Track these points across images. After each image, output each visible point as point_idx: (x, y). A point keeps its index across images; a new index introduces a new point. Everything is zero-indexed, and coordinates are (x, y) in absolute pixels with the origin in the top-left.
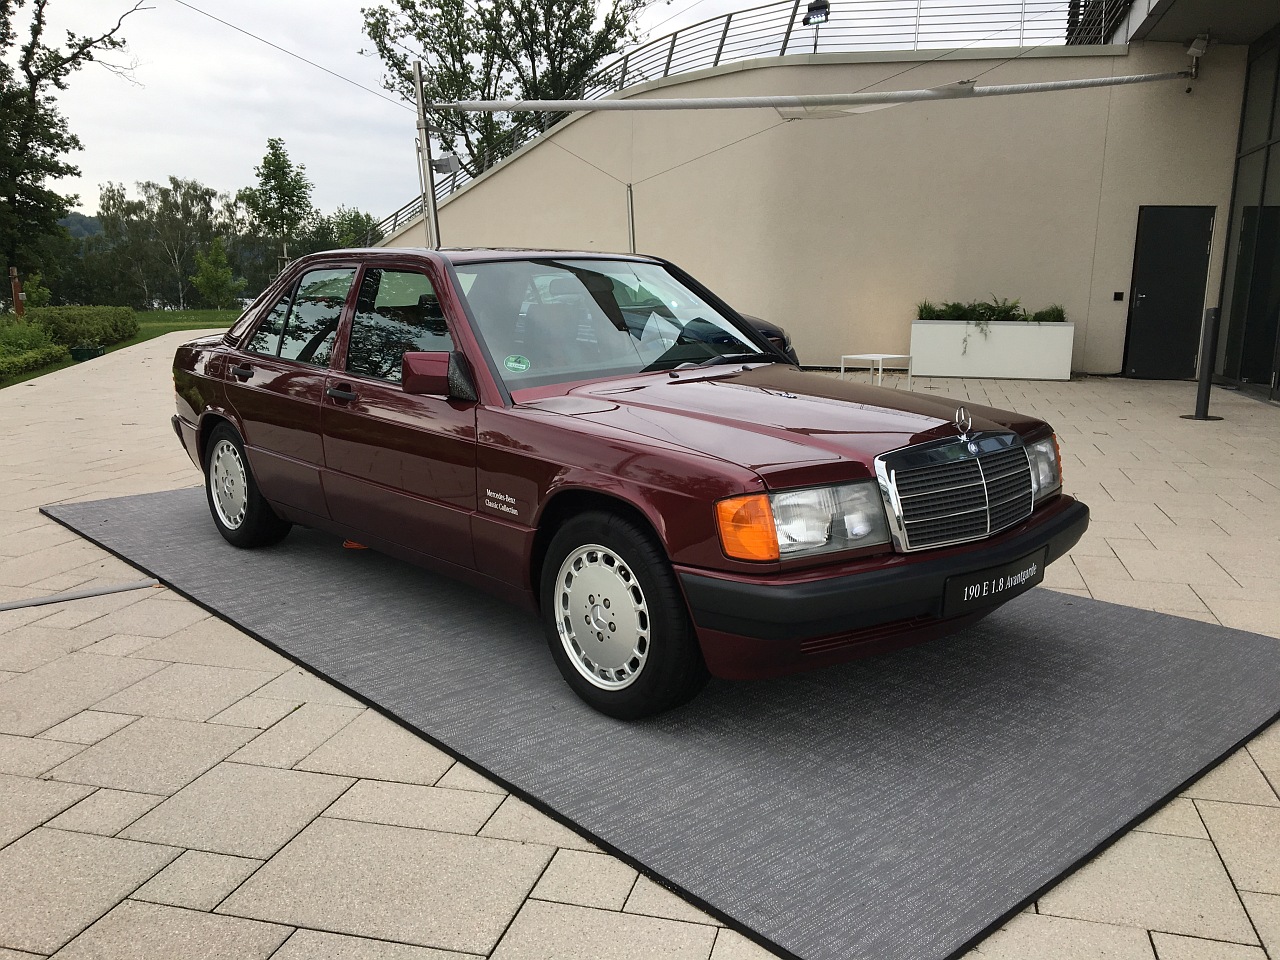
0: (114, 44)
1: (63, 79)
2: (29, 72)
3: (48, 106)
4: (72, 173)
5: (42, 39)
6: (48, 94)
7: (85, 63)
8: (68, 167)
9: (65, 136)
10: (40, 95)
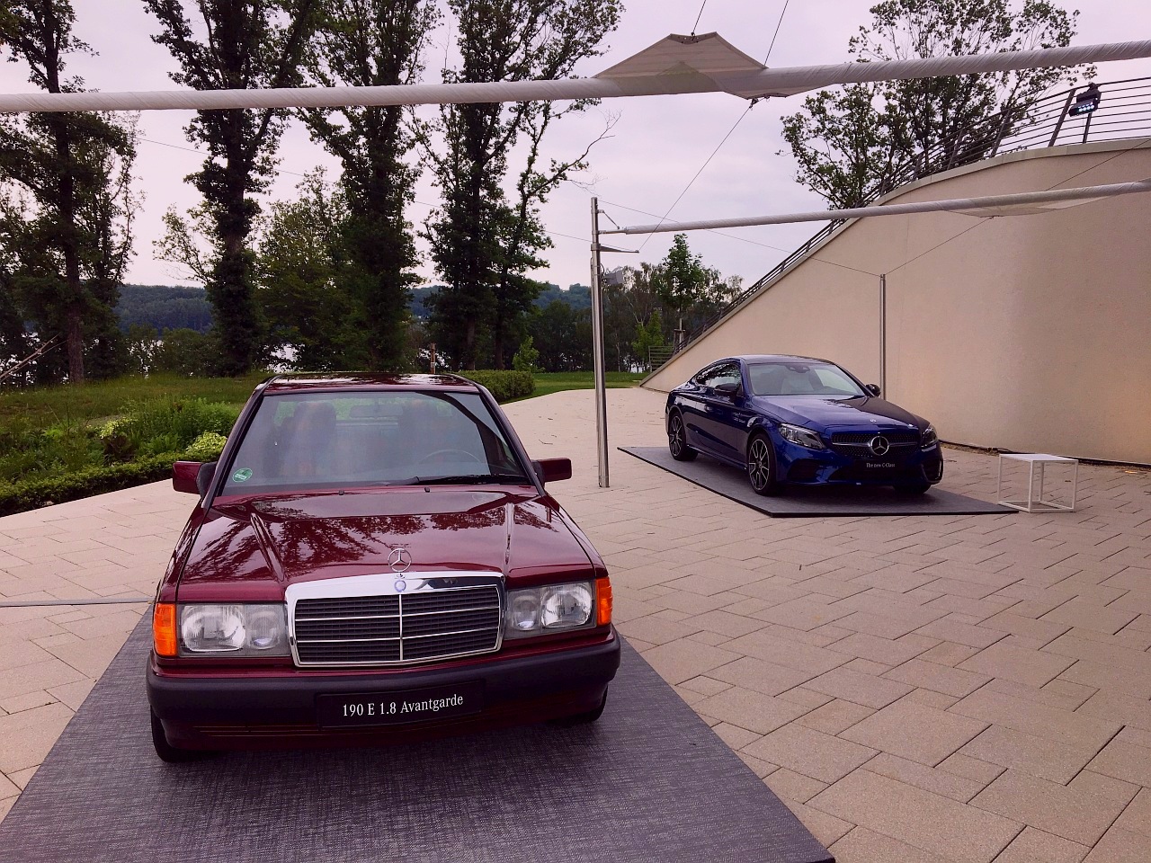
0: (581, 166)
1: (545, 196)
2: (523, 192)
3: (534, 216)
4: (544, 266)
5: (534, 167)
6: (534, 207)
7: (562, 182)
8: (541, 261)
9: (542, 238)
10: (529, 208)
